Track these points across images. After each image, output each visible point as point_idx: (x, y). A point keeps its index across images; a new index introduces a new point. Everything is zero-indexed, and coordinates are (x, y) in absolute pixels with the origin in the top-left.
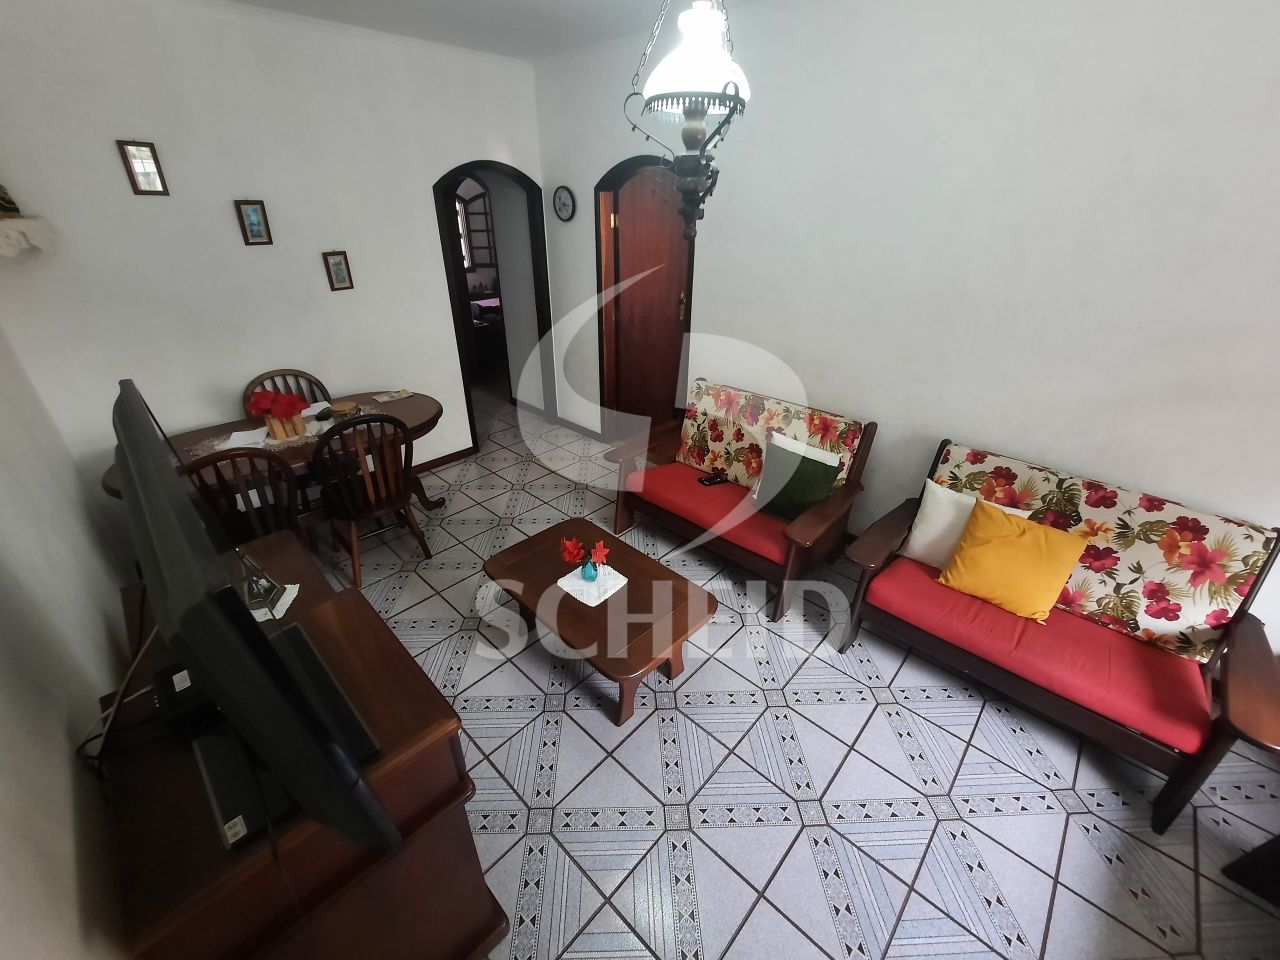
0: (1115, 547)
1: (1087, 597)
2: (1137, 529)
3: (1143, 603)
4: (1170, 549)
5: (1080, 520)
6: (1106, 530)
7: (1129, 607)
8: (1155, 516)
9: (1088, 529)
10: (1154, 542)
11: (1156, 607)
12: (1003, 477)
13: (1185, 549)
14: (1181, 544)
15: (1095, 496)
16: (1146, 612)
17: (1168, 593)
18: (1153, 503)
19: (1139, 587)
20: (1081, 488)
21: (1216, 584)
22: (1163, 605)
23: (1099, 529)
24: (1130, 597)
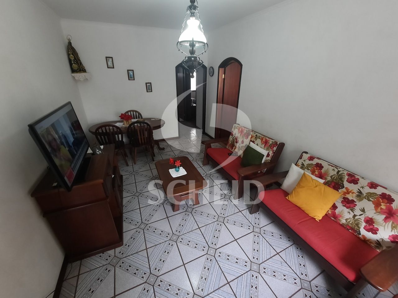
0: (355, 200)
1: (343, 217)
2: (365, 195)
3: (363, 224)
4: (377, 205)
5: (343, 187)
6: (353, 193)
7: (357, 225)
8: (372, 191)
9: (346, 191)
10: (371, 201)
11: (368, 227)
12: (318, 166)
13: (383, 206)
14: (382, 204)
15: (350, 179)
16: (364, 228)
17: (374, 222)
18: (373, 185)
19: (363, 218)
20: (346, 175)
21: (395, 223)
22: (371, 227)
23: (350, 192)
24: (359, 221)
